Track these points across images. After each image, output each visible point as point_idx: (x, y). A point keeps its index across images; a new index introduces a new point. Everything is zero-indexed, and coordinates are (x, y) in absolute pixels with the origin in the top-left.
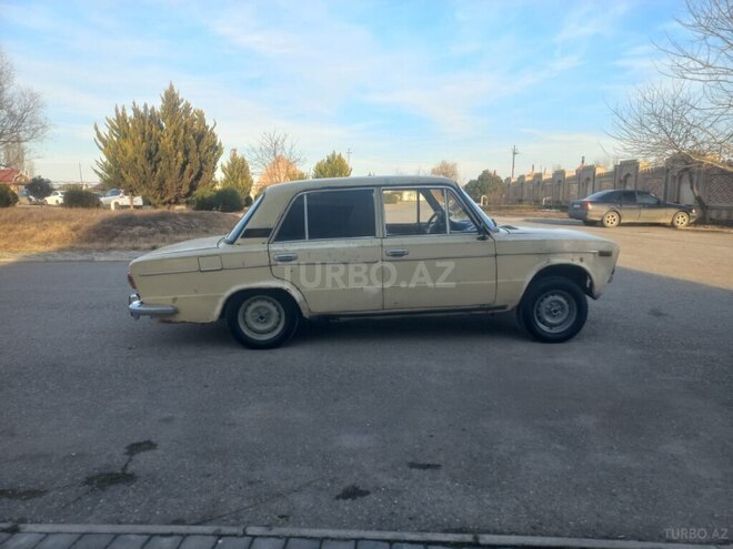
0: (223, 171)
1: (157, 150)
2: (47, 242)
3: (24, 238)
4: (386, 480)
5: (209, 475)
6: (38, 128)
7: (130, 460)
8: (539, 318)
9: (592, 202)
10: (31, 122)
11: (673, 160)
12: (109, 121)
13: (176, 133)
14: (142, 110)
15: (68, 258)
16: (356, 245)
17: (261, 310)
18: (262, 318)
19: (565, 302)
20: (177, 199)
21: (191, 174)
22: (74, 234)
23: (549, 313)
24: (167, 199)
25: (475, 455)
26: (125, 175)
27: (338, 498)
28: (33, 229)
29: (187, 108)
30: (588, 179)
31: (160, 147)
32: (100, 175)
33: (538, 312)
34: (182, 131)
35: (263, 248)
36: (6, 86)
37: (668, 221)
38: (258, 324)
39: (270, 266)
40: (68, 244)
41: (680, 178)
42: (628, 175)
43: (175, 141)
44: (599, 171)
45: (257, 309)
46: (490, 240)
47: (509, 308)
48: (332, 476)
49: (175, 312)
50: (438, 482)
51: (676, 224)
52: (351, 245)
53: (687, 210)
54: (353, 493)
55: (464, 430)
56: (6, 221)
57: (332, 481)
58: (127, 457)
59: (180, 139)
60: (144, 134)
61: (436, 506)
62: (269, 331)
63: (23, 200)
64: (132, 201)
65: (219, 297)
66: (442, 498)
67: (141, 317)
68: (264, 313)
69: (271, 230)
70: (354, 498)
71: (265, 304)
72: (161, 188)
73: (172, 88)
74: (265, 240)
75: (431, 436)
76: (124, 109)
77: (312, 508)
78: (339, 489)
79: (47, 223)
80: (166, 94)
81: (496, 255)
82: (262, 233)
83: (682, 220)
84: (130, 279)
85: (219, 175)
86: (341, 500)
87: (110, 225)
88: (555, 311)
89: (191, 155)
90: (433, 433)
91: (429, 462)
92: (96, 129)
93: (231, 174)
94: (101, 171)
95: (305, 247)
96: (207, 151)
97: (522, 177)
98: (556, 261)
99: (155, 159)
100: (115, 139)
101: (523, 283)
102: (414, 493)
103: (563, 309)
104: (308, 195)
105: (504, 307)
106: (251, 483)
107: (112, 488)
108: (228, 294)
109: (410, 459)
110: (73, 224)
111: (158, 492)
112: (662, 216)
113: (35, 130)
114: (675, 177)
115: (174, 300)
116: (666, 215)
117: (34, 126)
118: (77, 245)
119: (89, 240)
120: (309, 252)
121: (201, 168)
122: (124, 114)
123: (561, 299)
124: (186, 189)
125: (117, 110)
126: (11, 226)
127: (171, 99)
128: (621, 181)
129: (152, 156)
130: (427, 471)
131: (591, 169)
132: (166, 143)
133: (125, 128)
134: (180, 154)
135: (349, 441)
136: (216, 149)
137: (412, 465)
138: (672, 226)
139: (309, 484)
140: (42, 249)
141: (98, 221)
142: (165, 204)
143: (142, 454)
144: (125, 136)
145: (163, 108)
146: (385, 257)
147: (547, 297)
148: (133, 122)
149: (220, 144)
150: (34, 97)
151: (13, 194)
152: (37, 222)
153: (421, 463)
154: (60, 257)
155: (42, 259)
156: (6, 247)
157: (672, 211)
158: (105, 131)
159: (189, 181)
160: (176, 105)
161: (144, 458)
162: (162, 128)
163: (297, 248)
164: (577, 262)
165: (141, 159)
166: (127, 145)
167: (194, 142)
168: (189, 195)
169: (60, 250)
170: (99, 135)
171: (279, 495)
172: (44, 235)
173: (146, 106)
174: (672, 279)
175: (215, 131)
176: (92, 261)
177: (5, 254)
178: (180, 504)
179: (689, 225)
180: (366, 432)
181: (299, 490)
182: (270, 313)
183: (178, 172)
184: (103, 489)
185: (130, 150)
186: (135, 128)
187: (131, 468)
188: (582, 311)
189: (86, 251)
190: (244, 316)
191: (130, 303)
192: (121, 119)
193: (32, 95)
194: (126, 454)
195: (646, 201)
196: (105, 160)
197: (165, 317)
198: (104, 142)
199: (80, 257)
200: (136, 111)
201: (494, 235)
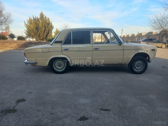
0: (54, 33)
1: (38, 27)
2: (12, 47)
3: (6, 46)
4: (94, 115)
5: (39, 111)
6: (11, 21)
7: (17, 105)
8: (134, 67)
9: (142, 41)
10: (9, 20)
11: (162, 31)
12: (28, 20)
13: (43, 23)
14: (35, 17)
15: (15, 51)
16: (85, 46)
17: (59, 63)
18: (59, 65)
19: (142, 63)
20: (43, 39)
21: (46, 33)
22: (18, 46)
23: (137, 66)
24: (40, 39)
25: (121, 107)
26: (31, 33)
27: (78, 120)
28: (8, 44)
29: (46, 17)
30: (140, 36)
31: (39, 26)
32: (25, 33)
33: (134, 66)
34: (44, 22)
35: (60, 46)
36: (3, 11)
37: (160, 46)
38: (58, 67)
39: (62, 51)
40: (16, 48)
41: (163, 36)
42: (150, 35)
43: (43, 25)
44: (143, 34)
45: (58, 63)
46: (122, 45)
47: (126, 64)
48: (77, 112)
49: (36, 63)
50: (110, 116)
51: (162, 47)
52: (84, 46)
53: (165, 44)
54: (83, 119)
55: (116, 98)
56: (2, 43)
57: (77, 114)
58: (16, 104)
59: (44, 25)
60: (35, 23)
61: (110, 124)
62: (61, 69)
63: (9, 39)
64: (33, 40)
65: (48, 59)
66: (112, 121)
67: (28, 64)
68: (60, 64)
69: (62, 41)
70: (84, 120)
71: (60, 62)
72: (39, 36)
73: (42, 12)
74: (61, 44)
75: (107, 100)
76: (31, 18)
77: (70, 123)
78: (79, 117)
79: (12, 43)
80: (41, 14)
81: (124, 50)
82: (60, 42)
83: (164, 46)
84: (25, 54)
85: (53, 34)
86: (79, 121)
87: (26, 44)
88: (139, 66)
89: (46, 28)
90: (107, 99)
91: (106, 108)
92: (25, 22)
93: (56, 34)
94: (26, 32)
95: (72, 46)
96: (50, 27)
97: (124, 36)
98: (140, 51)
99: (38, 29)
100: (29, 24)
101: (130, 58)
102: (103, 119)
103: (141, 65)
104: (72, 32)
105: (125, 64)
106: (52, 114)
107: (8, 114)
108: (50, 58)
109: (101, 108)
110: (18, 44)
111: (22, 116)
112: (159, 45)
113: (10, 22)
114: (162, 36)
115: (36, 60)
116: (160, 45)
117: (10, 21)
118: (18, 48)
119: (21, 47)
120: (72, 48)
121: (49, 32)
122: (31, 19)
123: (140, 62)
124: (45, 36)
125: (29, 18)
126: (3, 44)
127: (42, 15)
128: (148, 37)
129: (37, 28)
130: (106, 112)
131: (141, 34)
132: (40, 25)
133: (31, 22)
134: (44, 28)
135: (83, 101)
136: (52, 27)
137: (102, 109)
138: (161, 47)
139: (69, 115)
140: (10, 49)
141: (24, 43)
142: (40, 40)
143: (21, 103)
144: (31, 24)
145: (40, 17)
146: (93, 50)
147: (137, 62)
148: (33, 20)
149: (53, 26)
150: (10, 14)
151: (7, 38)
152: (9, 43)
153: (104, 109)
154: (14, 51)
155: (9, 51)
156: (1, 48)
157: (161, 44)
158: (27, 23)
159: (46, 34)
160: (43, 16)
161: (21, 104)
162: (40, 22)
163: (69, 46)
164: (146, 52)
165: (35, 29)
166: (32, 26)
167: (47, 25)
168: (46, 38)
169: (14, 50)
170: (25, 23)
171: (60, 118)
172: (11, 46)
173: (36, 17)
174: (165, 59)
175: (52, 23)
176: (21, 52)
177: (1, 50)
178: (28, 121)
179: (165, 47)
180: (87, 98)
181: (66, 117)
182: (62, 64)
183: (43, 32)
184: (5, 114)
185: (32, 27)
186: (33, 22)
187: (16, 107)
188: (146, 66)
189: (20, 50)
190: (55, 65)
191: (25, 60)
192: (30, 20)
193: (9, 13)
194: (16, 103)
195: (155, 41)
196: (26, 29)
197: (34, 64)
198: (26, 25)
199: (18, 51)
200: (33, 18)
201: (123, 44)
